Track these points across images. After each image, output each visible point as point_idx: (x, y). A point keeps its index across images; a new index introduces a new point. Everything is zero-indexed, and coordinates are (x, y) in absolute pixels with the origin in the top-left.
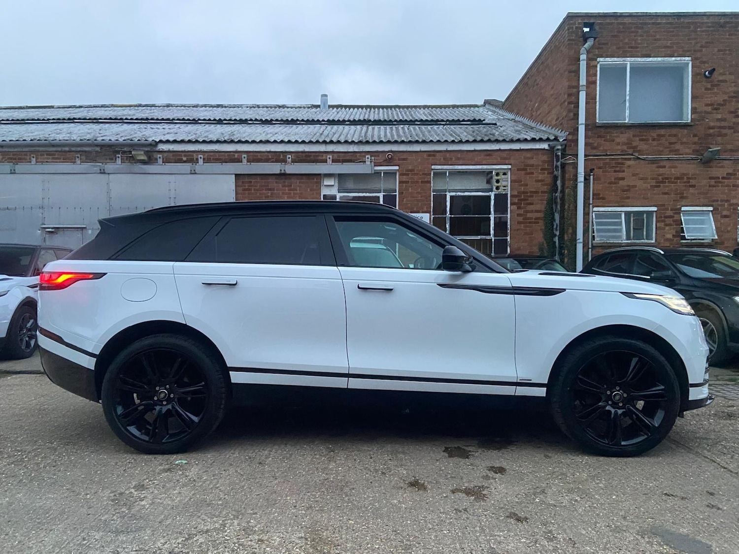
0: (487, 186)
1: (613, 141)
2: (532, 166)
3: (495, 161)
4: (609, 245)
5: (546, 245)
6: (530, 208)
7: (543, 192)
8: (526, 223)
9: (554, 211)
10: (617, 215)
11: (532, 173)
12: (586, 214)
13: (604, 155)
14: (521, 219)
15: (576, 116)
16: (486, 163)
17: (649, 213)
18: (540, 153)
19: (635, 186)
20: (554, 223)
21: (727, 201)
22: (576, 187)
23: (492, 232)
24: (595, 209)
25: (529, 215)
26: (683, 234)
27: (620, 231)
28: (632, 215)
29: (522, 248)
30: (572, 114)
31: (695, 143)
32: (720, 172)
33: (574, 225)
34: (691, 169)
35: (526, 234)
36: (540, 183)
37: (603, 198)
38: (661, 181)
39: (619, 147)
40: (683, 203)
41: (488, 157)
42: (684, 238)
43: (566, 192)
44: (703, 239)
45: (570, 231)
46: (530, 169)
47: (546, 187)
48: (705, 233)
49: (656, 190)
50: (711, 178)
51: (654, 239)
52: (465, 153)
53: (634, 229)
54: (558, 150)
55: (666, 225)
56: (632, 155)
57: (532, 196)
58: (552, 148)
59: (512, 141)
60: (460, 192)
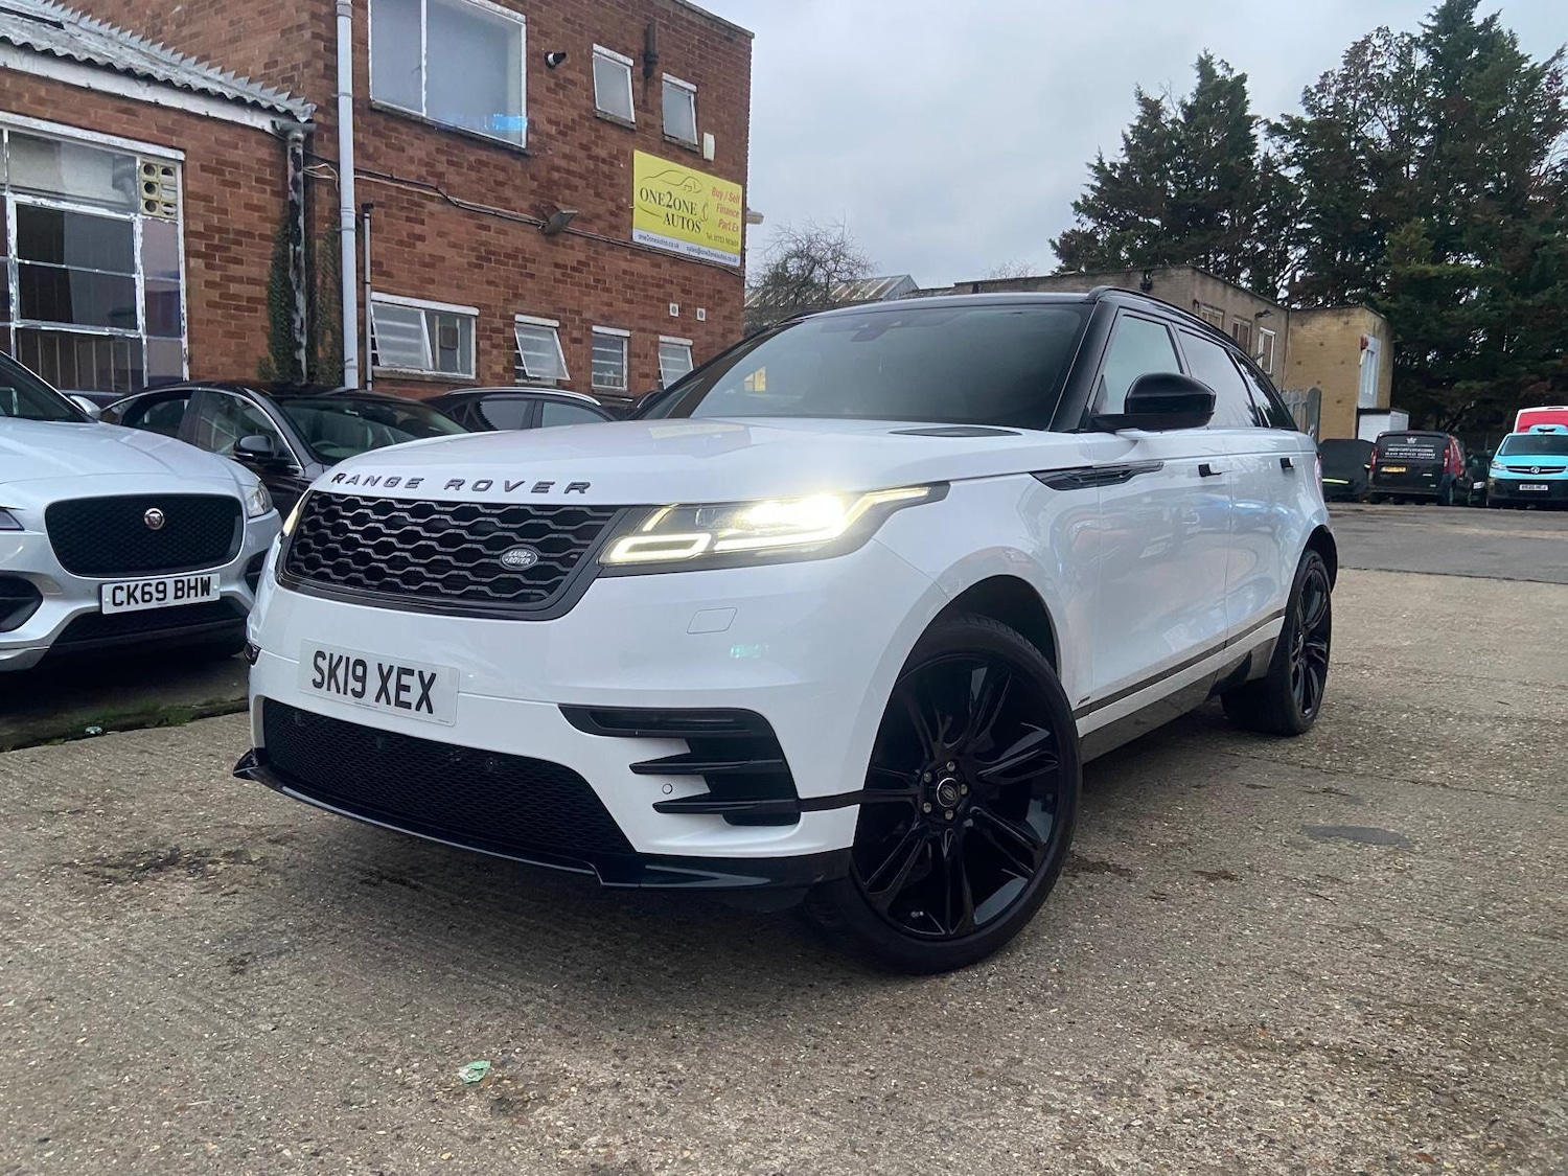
0: (114, 195)
1: (403, 150)
2: (236, 165)
3: (144, 134)
4: (404, 377)
5: (274, 366)
6: (234, 270)
7: (262, 237)
8: (226, 307)
9: (294, 287)
10: (410, 315)
11: (237, 185)
12: (361, 305)
13: (386, 178)
14: (215, 295)
15: (331, 72)
16: (118, 131)
17: (470, 316)
18: (254, 137)
19: (443, 259)
20: (295, 316)
21: (579, 313)
22: (336, 237)
23: (141, 320)
24: (376, 296)
25: (234, 288)
26: (521, 368)
27: (417, 348)
28: (437, 318)
29: (220, 368)
30: (320, 65)
31: (533, 192)
32: (571, 257)
33: (337, 327)
34: (528, 240)
35: (229, 335)
36: (256, 214)
37: (389, 274)
38: (485, 257)
39: (413, 168)
40: (518, 308)
41: (125, 117)
42: (522, 374)
43: (317, 246)
44: (539, 379)
45: (329, 339)
46: (230, 172)
47: (269, 225)
48: (541, 366)
49: (477, 274)
50: (557, 265)
51: (474, 372)
52: (61, 87)
53: (441, 347)
54: (297, 140)
55: (494, 346)
56: (436, 190)
57: (240, 243)
58: (281, 137)
59: (187, 89)
60: (48, 198)
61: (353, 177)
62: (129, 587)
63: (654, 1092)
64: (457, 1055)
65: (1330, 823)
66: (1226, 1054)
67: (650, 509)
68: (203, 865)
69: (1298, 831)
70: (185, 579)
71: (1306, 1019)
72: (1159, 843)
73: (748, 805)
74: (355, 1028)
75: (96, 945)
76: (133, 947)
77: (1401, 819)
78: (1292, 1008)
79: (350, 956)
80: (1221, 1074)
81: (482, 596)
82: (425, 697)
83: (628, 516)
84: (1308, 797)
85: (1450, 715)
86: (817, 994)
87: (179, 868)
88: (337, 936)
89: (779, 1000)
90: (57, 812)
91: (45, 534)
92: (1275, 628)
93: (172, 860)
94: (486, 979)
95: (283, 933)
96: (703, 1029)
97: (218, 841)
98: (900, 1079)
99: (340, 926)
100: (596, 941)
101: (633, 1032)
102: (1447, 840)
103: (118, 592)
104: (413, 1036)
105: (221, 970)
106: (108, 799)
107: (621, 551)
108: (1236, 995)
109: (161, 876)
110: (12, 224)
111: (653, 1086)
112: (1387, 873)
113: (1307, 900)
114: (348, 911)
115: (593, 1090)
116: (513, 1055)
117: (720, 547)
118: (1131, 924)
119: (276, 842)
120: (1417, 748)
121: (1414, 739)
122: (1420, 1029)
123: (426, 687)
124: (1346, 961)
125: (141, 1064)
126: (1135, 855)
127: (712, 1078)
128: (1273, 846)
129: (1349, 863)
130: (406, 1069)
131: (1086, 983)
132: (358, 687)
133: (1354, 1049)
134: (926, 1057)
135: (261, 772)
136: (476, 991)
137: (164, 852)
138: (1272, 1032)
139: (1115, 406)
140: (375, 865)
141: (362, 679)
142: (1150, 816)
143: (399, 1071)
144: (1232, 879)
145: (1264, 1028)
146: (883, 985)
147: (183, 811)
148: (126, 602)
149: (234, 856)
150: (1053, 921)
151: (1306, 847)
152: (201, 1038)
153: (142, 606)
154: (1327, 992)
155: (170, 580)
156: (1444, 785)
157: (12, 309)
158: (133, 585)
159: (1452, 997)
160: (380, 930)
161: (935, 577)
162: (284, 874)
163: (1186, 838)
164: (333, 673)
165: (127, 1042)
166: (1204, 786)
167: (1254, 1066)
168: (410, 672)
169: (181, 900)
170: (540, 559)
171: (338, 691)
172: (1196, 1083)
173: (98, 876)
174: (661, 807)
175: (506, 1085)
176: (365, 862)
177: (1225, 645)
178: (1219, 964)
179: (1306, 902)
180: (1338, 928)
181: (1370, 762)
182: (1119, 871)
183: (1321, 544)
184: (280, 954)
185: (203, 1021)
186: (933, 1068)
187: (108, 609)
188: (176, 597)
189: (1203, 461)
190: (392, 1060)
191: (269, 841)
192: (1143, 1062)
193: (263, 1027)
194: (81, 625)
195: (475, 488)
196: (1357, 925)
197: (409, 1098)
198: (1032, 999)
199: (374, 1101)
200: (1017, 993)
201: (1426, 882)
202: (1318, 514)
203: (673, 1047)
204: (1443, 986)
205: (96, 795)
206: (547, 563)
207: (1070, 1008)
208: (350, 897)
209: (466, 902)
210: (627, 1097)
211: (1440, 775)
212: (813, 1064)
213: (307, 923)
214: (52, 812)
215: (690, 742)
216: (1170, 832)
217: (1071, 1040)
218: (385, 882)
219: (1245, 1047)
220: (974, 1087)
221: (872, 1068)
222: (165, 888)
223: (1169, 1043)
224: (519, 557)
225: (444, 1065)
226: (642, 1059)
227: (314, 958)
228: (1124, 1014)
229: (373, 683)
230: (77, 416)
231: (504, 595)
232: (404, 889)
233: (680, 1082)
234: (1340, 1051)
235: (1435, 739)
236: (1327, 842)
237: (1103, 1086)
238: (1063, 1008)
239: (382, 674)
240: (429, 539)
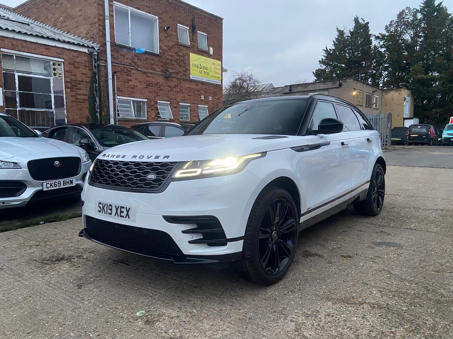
0: (45, 72)
1: (124, 56)
2: (78, 62)
3: (53, 55)
4: (127, 120)
5: (90, 118)
6: (79, 92)
7: (86, 82)
8: (77, 102)
9: (95, 96)
10: (128, 102)
11: (79, 68)
12: (114, 100)
13: (120, 64)
14: (73, 99)
15: (104, 35)
16: (46, 54)
17: (144, 102)
18: (83, 55)
19: (137, 86)
20: (96, 104)
21: (176, 99)
22: (107, 81)
23: (53, 107)
24: (118, 97)
25: (79, 97)
26: (160, 116)
27: (130, 111)
28: (136, 103)
29: (75, 119)
30: (101, 33)
31: (161, 66)
32: (172, 84)
33: (108, 106)
34: (161, 80)
35: (78, 109)
36: (84, 76)
37: (122, 91)
38: (149, 85)
39: (128, 61)
40: (158, 99)
41: (47, 50)
42: (160, 117)
43: (102, 84)
44: (165, 118)
45: (105, 110)
46: (77, 64)
47: (88, 79)
48: (165, 115)
49: (146, 90)
50: (169, 87)
51: (146, 117)
52: (29, 43)
53: (137, 111)
54: (95, 55)
55: (152, 110)
56: (134, 67)
57: (80, 84)
58: (91, 54)
59: (64, 42)
60: (26, 73)
61: (111, 64)
62: (50, 183)
63: (188, 318)
64: (136, 309)
65: (381, 241)
66: (342, 305)
67: (185, 162)
68: (71, 260)
69: (371, 243)
70: (66, 180)
71: (366, 296)
72: (332, 248)
73: (213, 241)
74: (110, 303)
75: (42, 282)
76: (52, 282)
77: (401, 240)
78: (362, 293)
79: (109, 283)
80: (340, 311)
81: (142, 187)
82: (127, 215)
83: (179, 165)
84: (376, 234)
85: (420, 209)
86: (233, 291)
87: (64, 260)
88: (106, 278)
89: (223, 293)
90: (32, 246)
91: (27, 169)
92: (367, 186)
93: (63, 259)
94: (145, 289)
95: (91, 277)
96: (202, 301)
97: (75, 253)
98: (253, 314)
99: (107, 275)
100: (175, 278)
101: (183, 302)
102: (413, 245)
103: (47, 184)
104: (125, 304)
105: (75, 288)
106: (45, 242)
107: (178, 174)
108: (347, 290)
109: (60, 263)
110: (17, 81)
111: (188, 317)
112: (395, 255)
113: (371, 263)
114: (109, 271)
115: (172, 318)
116: (151, 309)
117: (204, 172)
118: (321, 271)
119: (91, 252)
120: (409, 219)
121: (409, 216)
122: (396, 298)
123: (128, 211)
124: (379, 279)
125: (54, 313)
126: (325, 251)
127: (204, 314)
128: (364, 248)
129: (384, 252)
130: (123, 313)
131: (307, 287)
132: (110, 212)
133: (377, 304)
134: (261, 308)
135: (86, 235)
136: (142, 292)
137: (61, 256)
138: (355, 299)
139: (316, 128)
140: (117, 259)
141: (111, 210)
142: (331, 240)
143: (121, 314)
144: (351, 258)
145: (353, 298)
146: (252, 289)
147: (66, 245)
148: (50, 187)
149: (79, 257)
150: (300, 270)
151: (373, 248)
152: (70, 306)
153: (54, 188)
154: (372, 288)
155: (61, 181)
156: (415, 229)
157: (17, 105)
158: (51, 183)
159: (407, 289)
160: (117, 276)
161: (263, 178)
162: (92, 261)
163: (340, 246)
164: (103, 208)
165: (50, 307)
166: (347, 231)
167: (350, 309)
168: (123, 208)
169: (65, 269)
170: (157, 177)
171: (105, 213)
172: (333, 313)
173: (43, 263)
174: (190, 242)
175: (149, 317)
176: (114, 258)
177: (352, 191)
178: (344, 281)
179: (370, 263)
180: (378, 271)
181: (395, 223)
182: (319, 256)
183: (381, 163)
184: (91, 283)
185: (70, 302)
186: (263, 311)
187: (45, 189)
188: (64, 185)
189: (342, 141)
190: (119, 311)
191: (89, 252)
192: (319, 308)
193: (86, 303)
194: (37, 194)
195: (140, 158)
196: (384, 270)
197: (123, 321)
198: (291, 291)
199: (114, 322)
200: (287, 290)
201: (405, 257)
202: (379, 153)
203: (194, 306)
204: (405, 286)
205: (42, 241)
206: (159, 178)
207: (301, 294)
208: (110, 267)
209: (141, 268)
210: (181, 319)
211: (414, 226)
212: (230, 310)
213: (98, 275)
214: (31, 246)
215: (198, 224)
216: (335, 244)
217: (300, 302)
218: (119, 263)
219: (348, 303)
220: (273, 315)
221: (246, 311)
222: (61, 266)
223: (327, 303)
224: (152, 176)
225: (133, 312)
226: (185, 309)
227: (100, 284)
228: (316, 295)
229: (114, 210)
230: (36, 136)
231: (147, 187)
232: (124, 265)
233: (195, 315)
234: (373, 304)
235: (415, 216)
236: (379, 246)
237: (308, 314)
238: (300, 294)
239: (116, 208)
240: (128, 172)
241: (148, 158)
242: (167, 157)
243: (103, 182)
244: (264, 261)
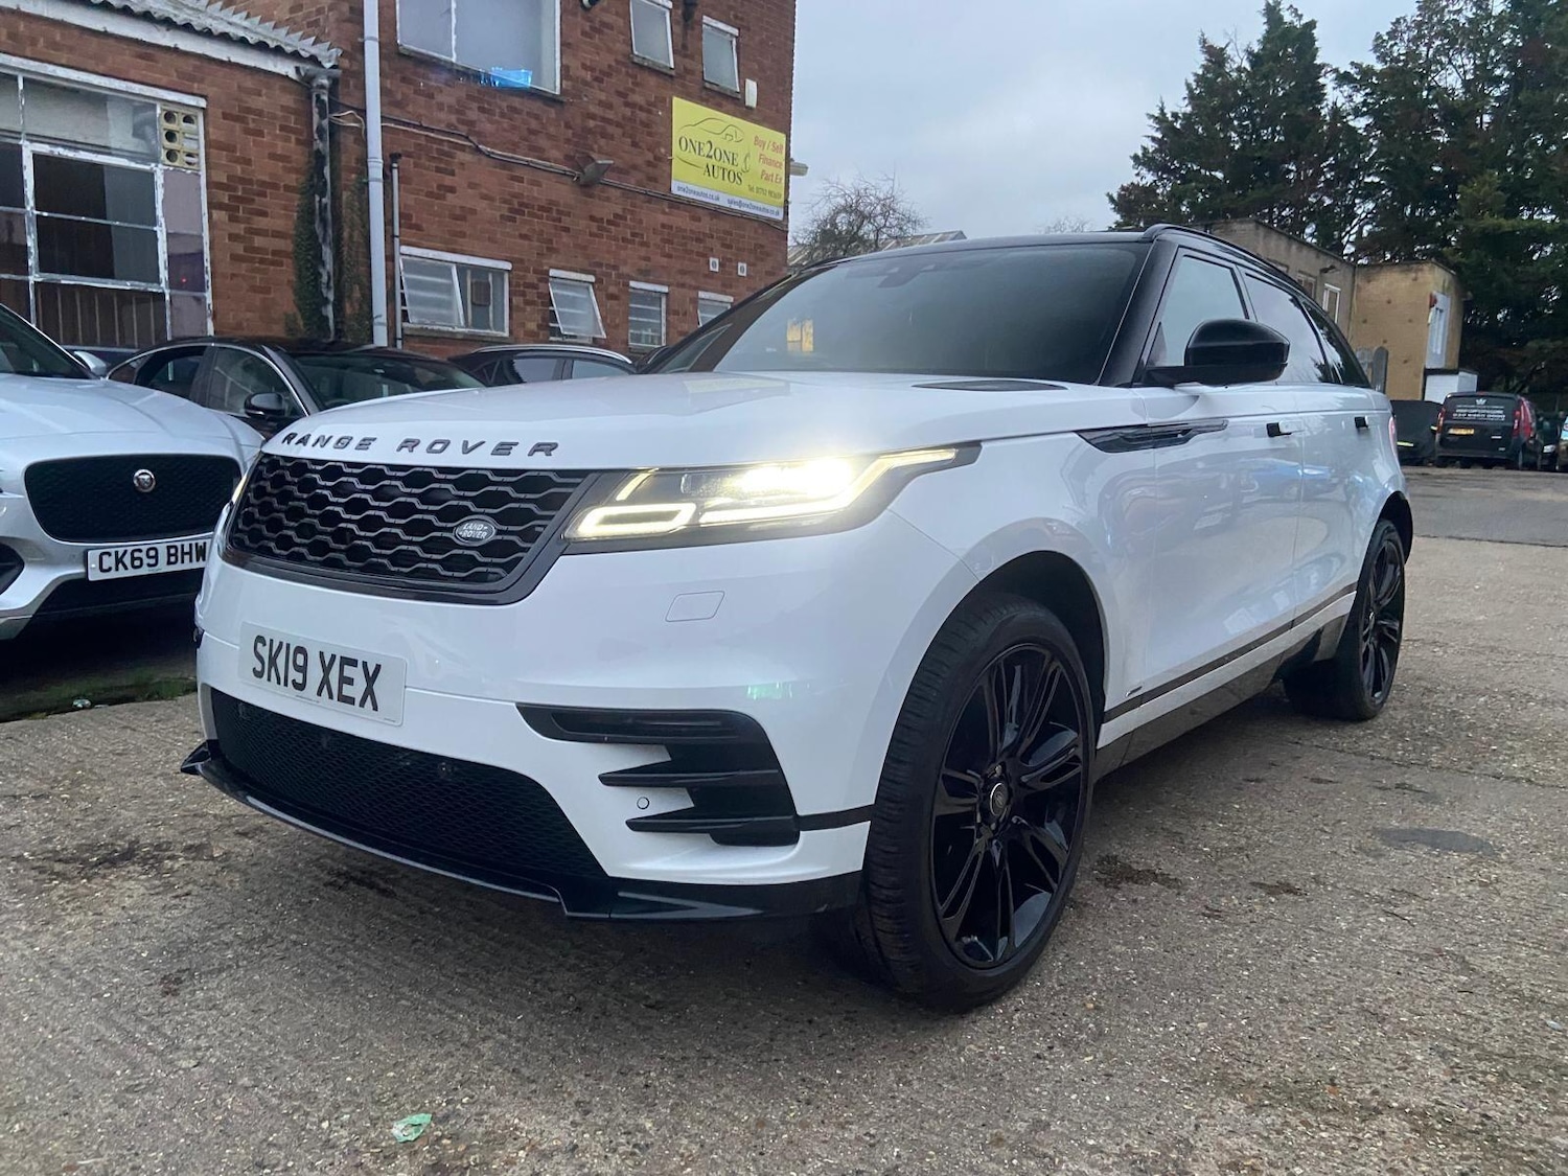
0: (134, 144)
1: (431, 96)
2: (260, 113)
3: (165, 81)
4: (435, 335)
5: (301, 323)
6: (261, 223)
7: (287, 188)
8: (252, 260)
9: (320, 240)
10: (442, 269)
11: (260, 133)
12: (390, 258)
13: (415, 126)
14: (239, 249)
15: (357, 15)
16: (137, 78)
17: (499, 273)
18: (278, 84)
19: (473, 211)
20: (321, 270)
21: (615, 267)
22: (364, 188)
23: (164, 274)
24: (405, 249)
25: (258, 241)
26: (556, 325)
27: (449, 305)
28: (469, 273)
29: (245, 324)
30: (346, 7)
31: (568, 141)
32: (606, 210)
33: (364, 280)
34: (564, 193)
35: (254, 289)
36: (281, 164)
37: (418, 228)
38: (518, 209)
39: (442, 116)
40: (552, 262)
41: (144, 62)
42: (556, 332)
43: (344, 197)
44: (575, 337)
45: (357, 294)
46: (254, 120)
47: (294, 176)
48: (577, 324)
49: (509, 227)
50: (592, 218)
51: (507, 329)
52: (76, 33)
53: (473, 303)
54: (322, 87)
55: (527, 303)
56: (467, 138)
57: (264, 195)
58: (305, 84)
59: (207, 34)
60: (63, 146)
61: (380, 125)
62: (117, 553)
63: (615, 1159)
64: (395, 1105)
65: (1405, 825)
66: (1290, 1118)
67: (627, 474)
68: (160, 861)
69: (1369, 834)
70: (178, 544)
71: (1384, 1073)
72: (1212, 848)
73: (732, 823)
74: (286, 1067)
75: (23, 956)
76: (64, 959)
77: (1484, 821)
78: (1367, 1059)
79: (297, 976)
80: (1283, 1144)
81: (433, 575)
82: (369, 692)
83: (598, 483)
84: (1379, 794)
85: (1531, 699)
86: (817, 1033)
87: (133, 864)
88: (287, 949)
89: (772, 1040)
90: (20, 796)
91: (23, 496)
92: (1346, 605)
93: (128, 855)
94: (443, 1007)
95: (228, 945)
96: (680, 1076)
97: (182, 833)
98: (906, 1148)
99: (293, 937)
100: (572, 961)
101: (600, 1079)
102: (1536, 846)
103: (105, 557)
104: (349, 1079)
105: (152, 989)
106: (76, 782)
107: (591, 524)
108: (1301, 1041)
109: (113, 873)
110: (29, 175)
111: (615, 1151)
112: (1470, 887)
113: (1382, 919)
114: (305, 919)
115: (546, 1156)
116: (459, 1106)
117: (708, 519)
118: (1179, 948)
119: (244, 834)
120: (1496, 737)
121: (1494, 726)
122: (1516, 1087)
123: (371, 679)
124: (1427, 997)
125: (37, 1108)
126: (1187, 861)
127: (685, 1141)
128: (1341, 852)
129: (1427, 874)
130: (333, 1122)
131: (1128, 1023)
132: (299, 678)
133: (1441, 1113)
134: (937, 1117)
135: (213, 767)
136: (430, 1022)
137: (122, 844)
138: (1343, 1090)
139: (1174, 357)
140: (346, 864)
141: (303, 669)
142: (1202, 814)
143: (325, 1125)
144: (1296, 894)
145: (1334, 1085)
146: (893, 1022)
147: (153, 797)
148: (114, 568)
149: (195, 851)
150: (1092, 943)
151: (1378, 855)
152: (112, 1075)
153: (131, 573)
154: (1406, 1038)
155: (162, 545)
156: (1529, 781)
157: (30, 263)
158: (121, 551)
159: (1552, 1047)
160: (336, 943)
161: (961, 554)
162: (245, 873)
163: (1243, 841)
164: (273, 660)
165: (28, 1079)
166: (1263, 780)
167: (1324, 1134)
168: (353, 663)
169: (128, 902)
170: (499, 532)
171: (279, 683)
172: (1254, 1157)
173: (44, 872)
174: (635, 825)
175: (445, 1146)
176: (332, 859)
177: (1292, 624)
178: (1281, 1001)
179: (1380, 922)
180: (1417, 955)
181: (1446, 753)
182: (1166, 881)
183: (1396, 513)
184: (220, 971)
185: (121, 1055)
186: (944, 1134)
187: (95, 575)
188: (169, 563)
189: (1272, 420)
190: (319, 1111)
191: (238, 833)
192: (1192, 1128)
193: (184, 1064)
194: (64, 594)
195: (430, 450)
196: (1439, 951)
197: (331, 1160)
198: (1065, 1043)
199: (290, 1164)
200: (1046, 1035)
201: (1514, 898)
202: (1393, 480)
203: (645, 1099)
204: (1541, 1033)
205: (65, 777)
206: (506, 537)
207: (1108, 1055)
208: (310, 902)
209: (437, 909)
210: (583, 1166)
211: (1523, 769)
212: (804, 1125)
213: (258, 933)
214: (15, 797)
215: (671, 749)
216: (1225, 834)
217: (1108, 1098)
218: (352, 885)
219: (1312, 1108)
220: (991, 1160)
221: (872, 1132)
222: (114, 887)
223: (1223, 1102)
224: (477, 530)
225: (378, 1118)
226: (606, 1115)
227: (257, 977)
228: (1172, 1065)
229: (315, 674)
230: (79, 372)
231: (456, 574)
232: (371, 894)
233: (647, 1146)
234: (1424, 1115)
235: (1517, 726)
236: (1401, 848)
237: (1144, 1160)
238: (1100, 1055)
239: (323, 662)
240: (378, 509)
241: (467, 449)
242: (548, 448)
243: (278, 551)
244: (951, 911)
